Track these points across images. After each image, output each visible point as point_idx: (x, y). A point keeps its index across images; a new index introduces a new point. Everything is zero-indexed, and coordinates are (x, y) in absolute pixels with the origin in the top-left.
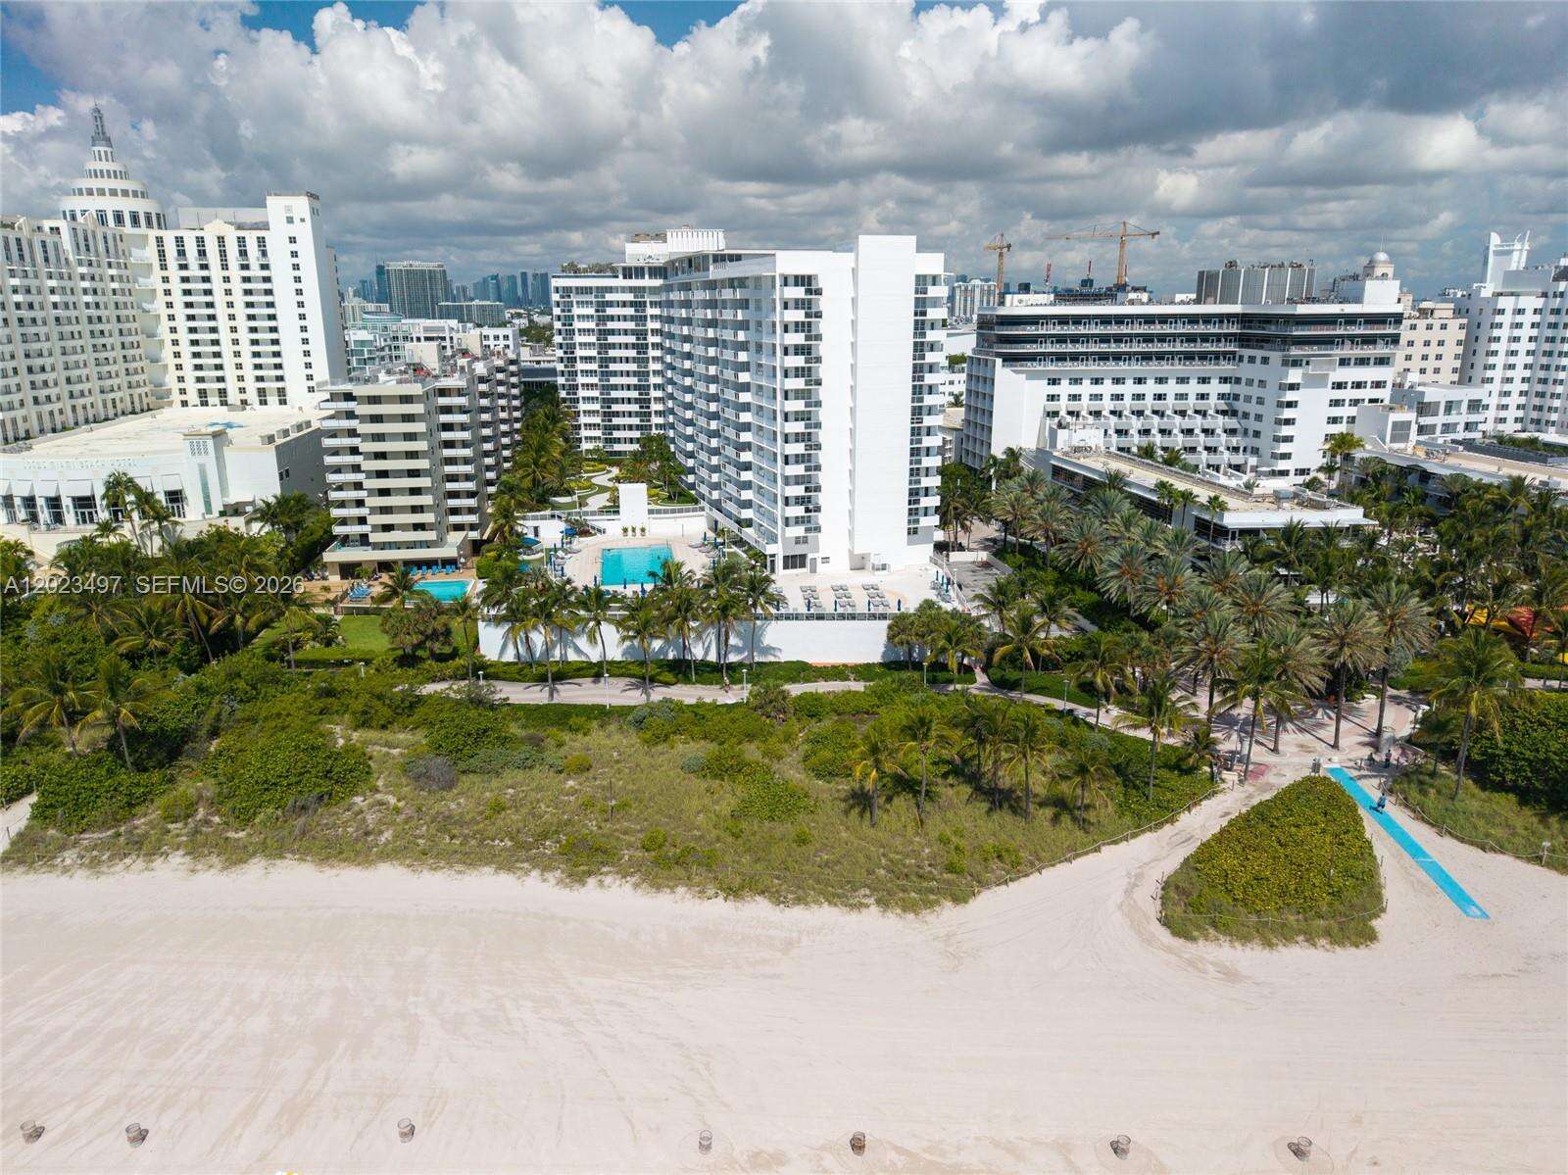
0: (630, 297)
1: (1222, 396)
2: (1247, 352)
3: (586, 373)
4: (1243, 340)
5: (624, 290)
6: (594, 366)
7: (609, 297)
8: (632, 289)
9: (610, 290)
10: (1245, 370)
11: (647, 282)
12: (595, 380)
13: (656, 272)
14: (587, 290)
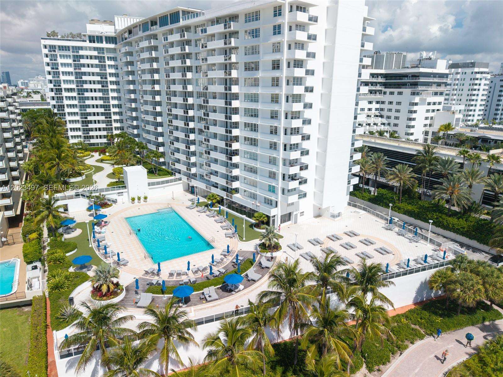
0: (95, 53)
1: (377, 109)
2: (388, 90)
3: (69, 98)
4: (385, 85)
5: (90, 49)
6: (74, 94)
7: (81, 53)
8: (95, 49)
9: (81, 48)
10: (387, 98)
11: (104, 45)
12: (75, 102)
13: (110, 40)
14: (67, 48)
